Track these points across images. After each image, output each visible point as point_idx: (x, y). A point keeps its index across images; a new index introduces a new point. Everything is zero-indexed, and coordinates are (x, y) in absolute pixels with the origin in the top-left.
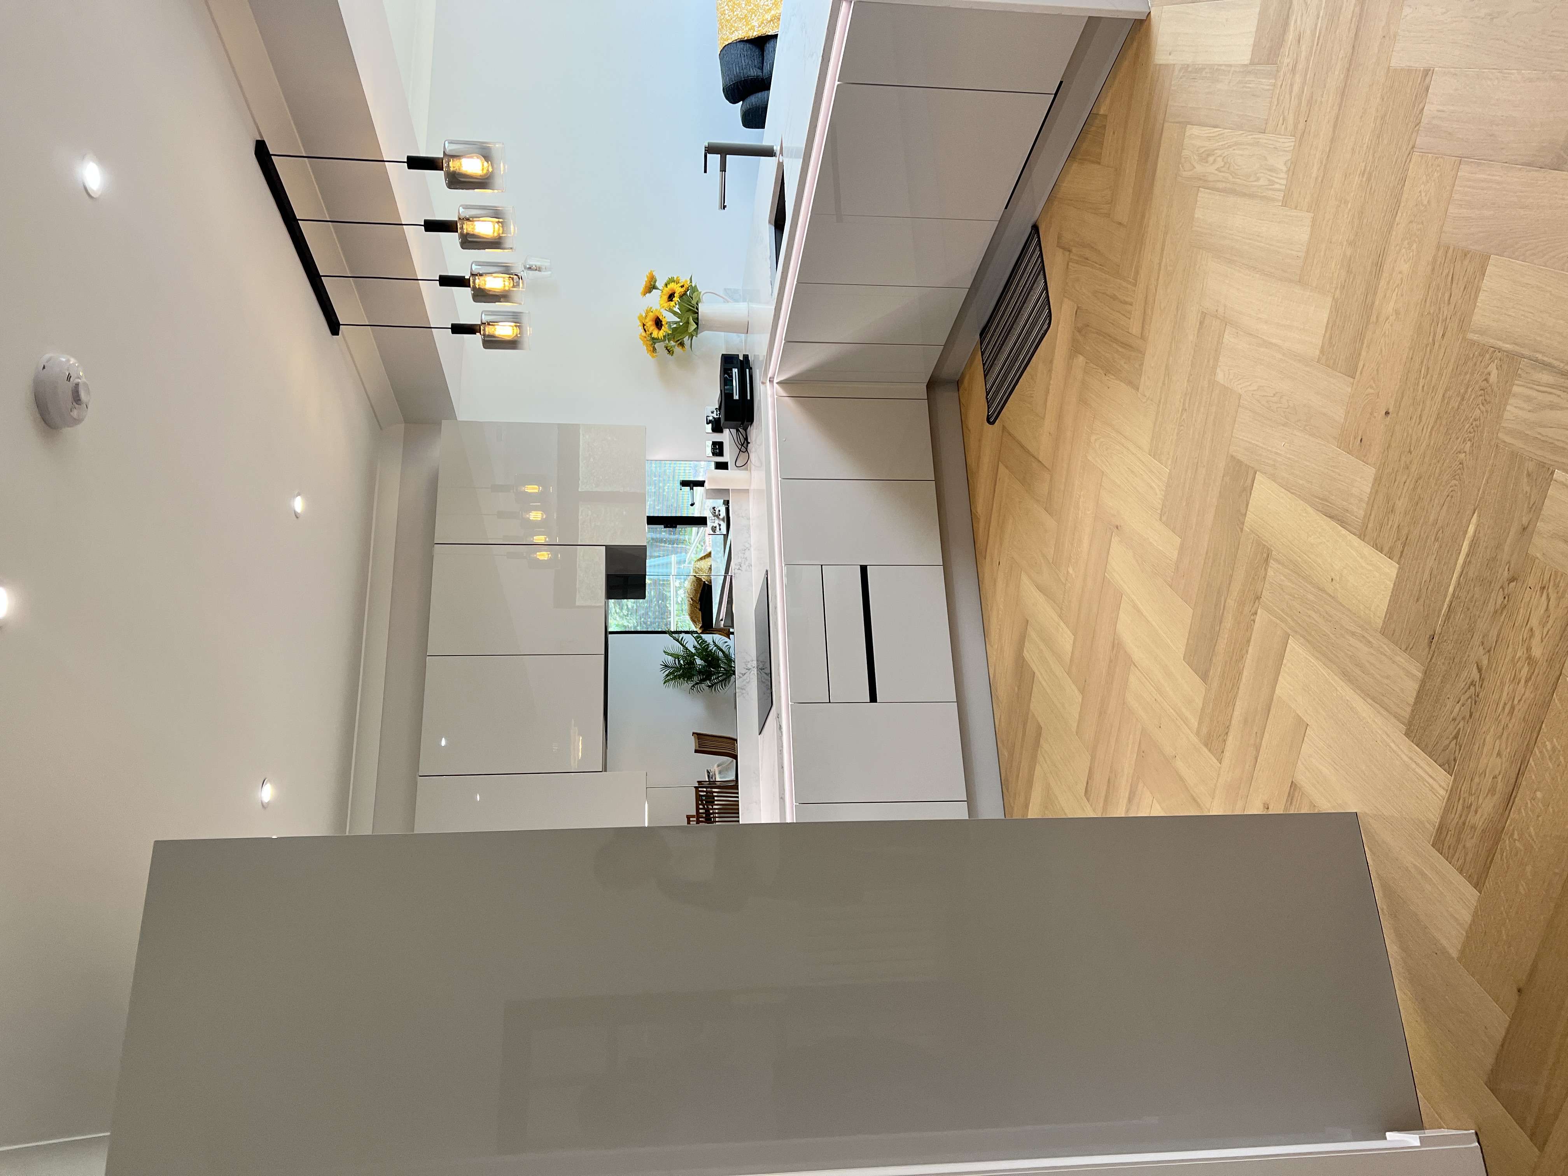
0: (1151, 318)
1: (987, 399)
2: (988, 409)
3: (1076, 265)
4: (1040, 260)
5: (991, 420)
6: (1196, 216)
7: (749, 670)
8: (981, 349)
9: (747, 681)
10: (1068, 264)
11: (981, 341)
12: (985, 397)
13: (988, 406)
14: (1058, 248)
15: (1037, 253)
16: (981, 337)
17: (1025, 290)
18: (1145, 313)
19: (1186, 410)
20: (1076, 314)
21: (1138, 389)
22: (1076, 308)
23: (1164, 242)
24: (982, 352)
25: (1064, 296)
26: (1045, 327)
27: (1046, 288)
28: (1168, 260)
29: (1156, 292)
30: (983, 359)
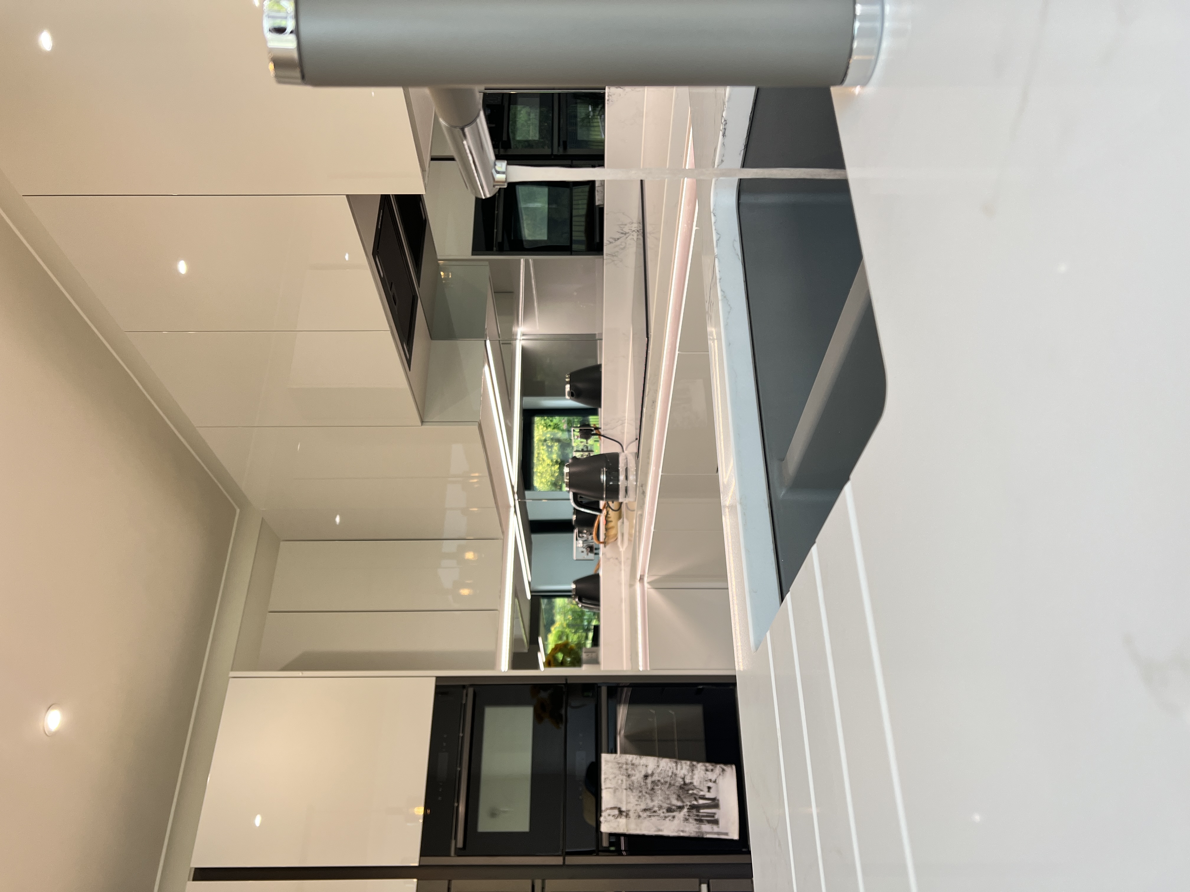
7: (625, 234)
9: (622, 247)
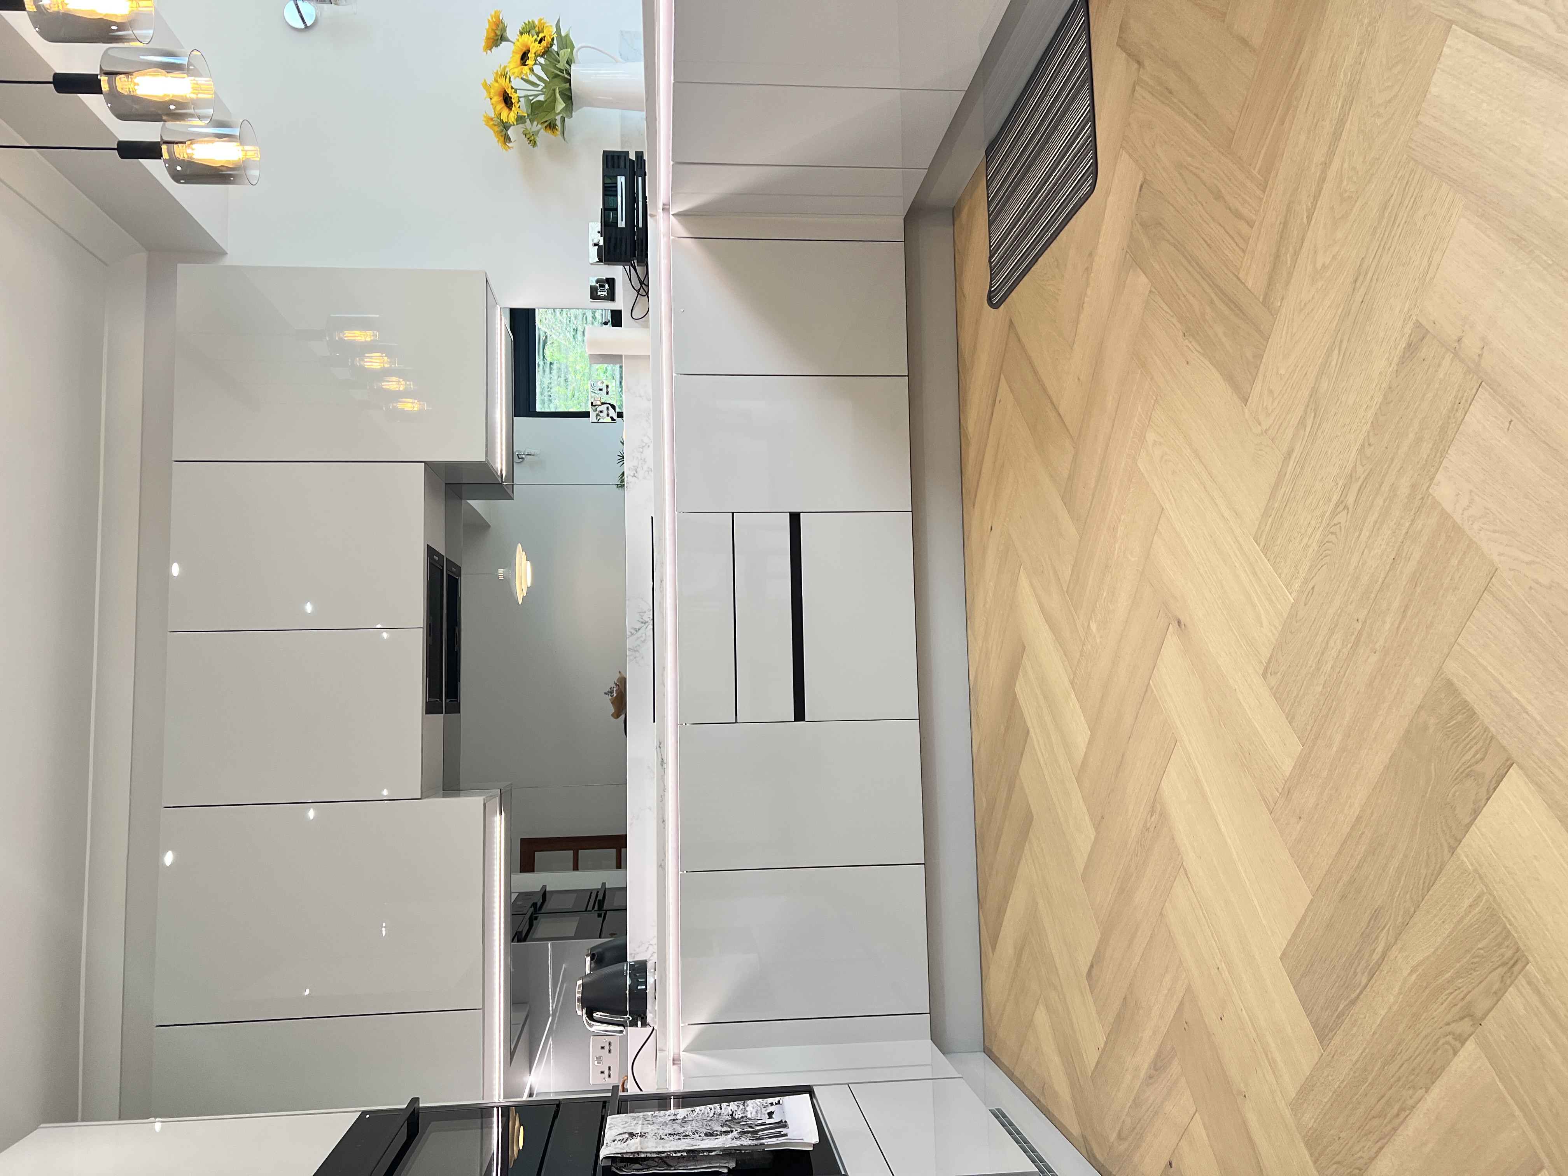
0: (1290, 274)
1: (991, 263)
2: (991, 281)
3: (1148, 96)
4: (1085, 61)
5: (995, 299)
6: (1434, 90)
7: (645, 623)
8: (987, 176)
9: (642, 639)
10: (1134, 90)
11: (987, 163)
12: (988, 259)
13: (991, 274)
14: (1119, 49)
15: (1082, 45)
16: (987, 155)
17: (1058, 105)
18: (1277, 257)
19: (1346, 507)
20: (1140, 190)
21: (1245, 401)
22: (1141, 178)
23: (1341, 122)
24: (987, 181)
25: (1122, 146)
26: (1085, 189)
27: (1092, 117)
28: (1346, 165)
29: (1309, 222)
30: (988, 194)
